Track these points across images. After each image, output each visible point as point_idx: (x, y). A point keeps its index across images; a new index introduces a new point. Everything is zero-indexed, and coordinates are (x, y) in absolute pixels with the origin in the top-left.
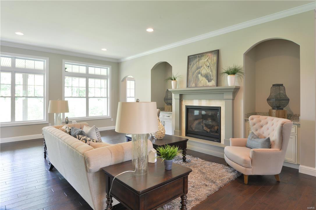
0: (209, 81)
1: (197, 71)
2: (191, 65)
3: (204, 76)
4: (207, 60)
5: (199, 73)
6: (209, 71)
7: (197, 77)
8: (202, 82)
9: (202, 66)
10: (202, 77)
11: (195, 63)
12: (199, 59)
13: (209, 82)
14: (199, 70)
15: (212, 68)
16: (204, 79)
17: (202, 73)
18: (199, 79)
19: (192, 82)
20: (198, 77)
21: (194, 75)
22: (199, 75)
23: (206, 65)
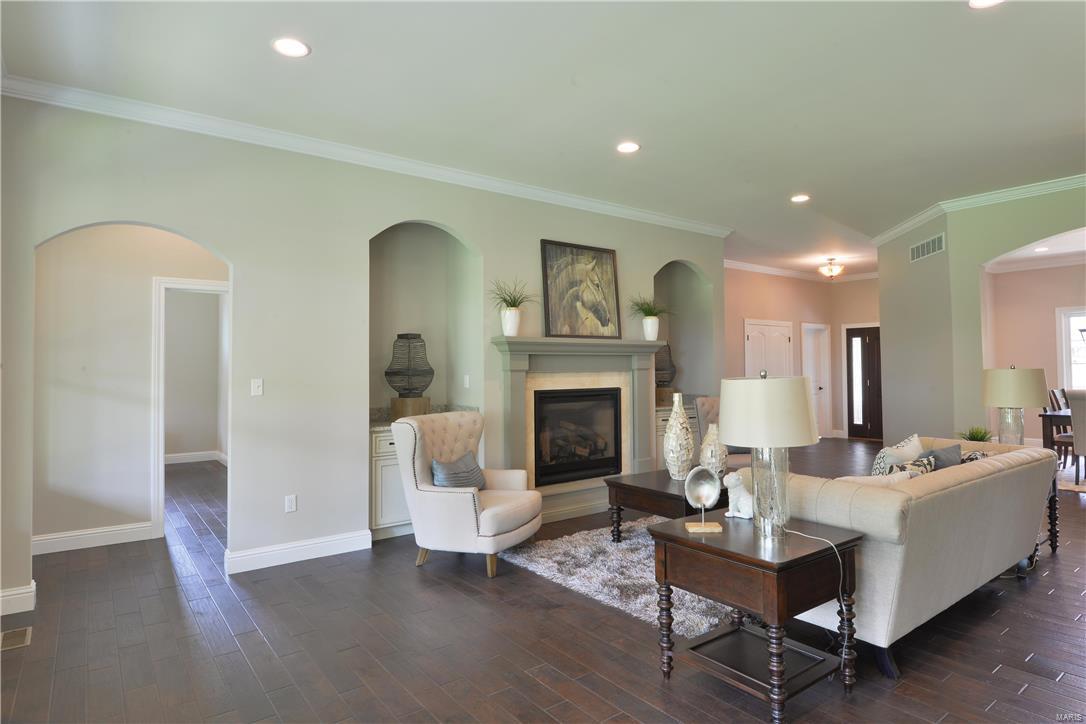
0: (604, 323)
1: (571, 291)
2: (552, 270)
3: (590, 309)
4: (593, 269)
5: (577, 297)
6: (599, 298)
7: (573, 308)
8: (588, 322)
9: (581, 281)
10: (585, 310)
11: (562, 266)
12: (573, 259)
13: (603, 325)
14: (574, 289)
15: (606, 291)
16: (591, 315)
17: (585, 299)
18: (577, 314)
19: (562, 319)
20: (576, 307)
21: (565, 301)
22: (579, 304)
23: (592, 281)
